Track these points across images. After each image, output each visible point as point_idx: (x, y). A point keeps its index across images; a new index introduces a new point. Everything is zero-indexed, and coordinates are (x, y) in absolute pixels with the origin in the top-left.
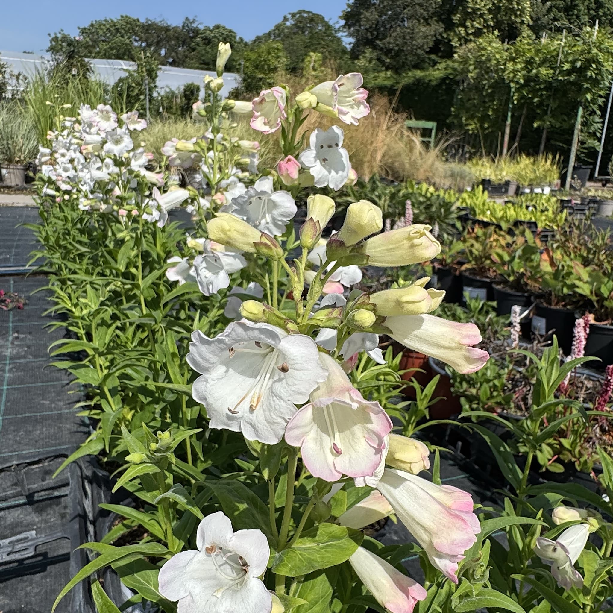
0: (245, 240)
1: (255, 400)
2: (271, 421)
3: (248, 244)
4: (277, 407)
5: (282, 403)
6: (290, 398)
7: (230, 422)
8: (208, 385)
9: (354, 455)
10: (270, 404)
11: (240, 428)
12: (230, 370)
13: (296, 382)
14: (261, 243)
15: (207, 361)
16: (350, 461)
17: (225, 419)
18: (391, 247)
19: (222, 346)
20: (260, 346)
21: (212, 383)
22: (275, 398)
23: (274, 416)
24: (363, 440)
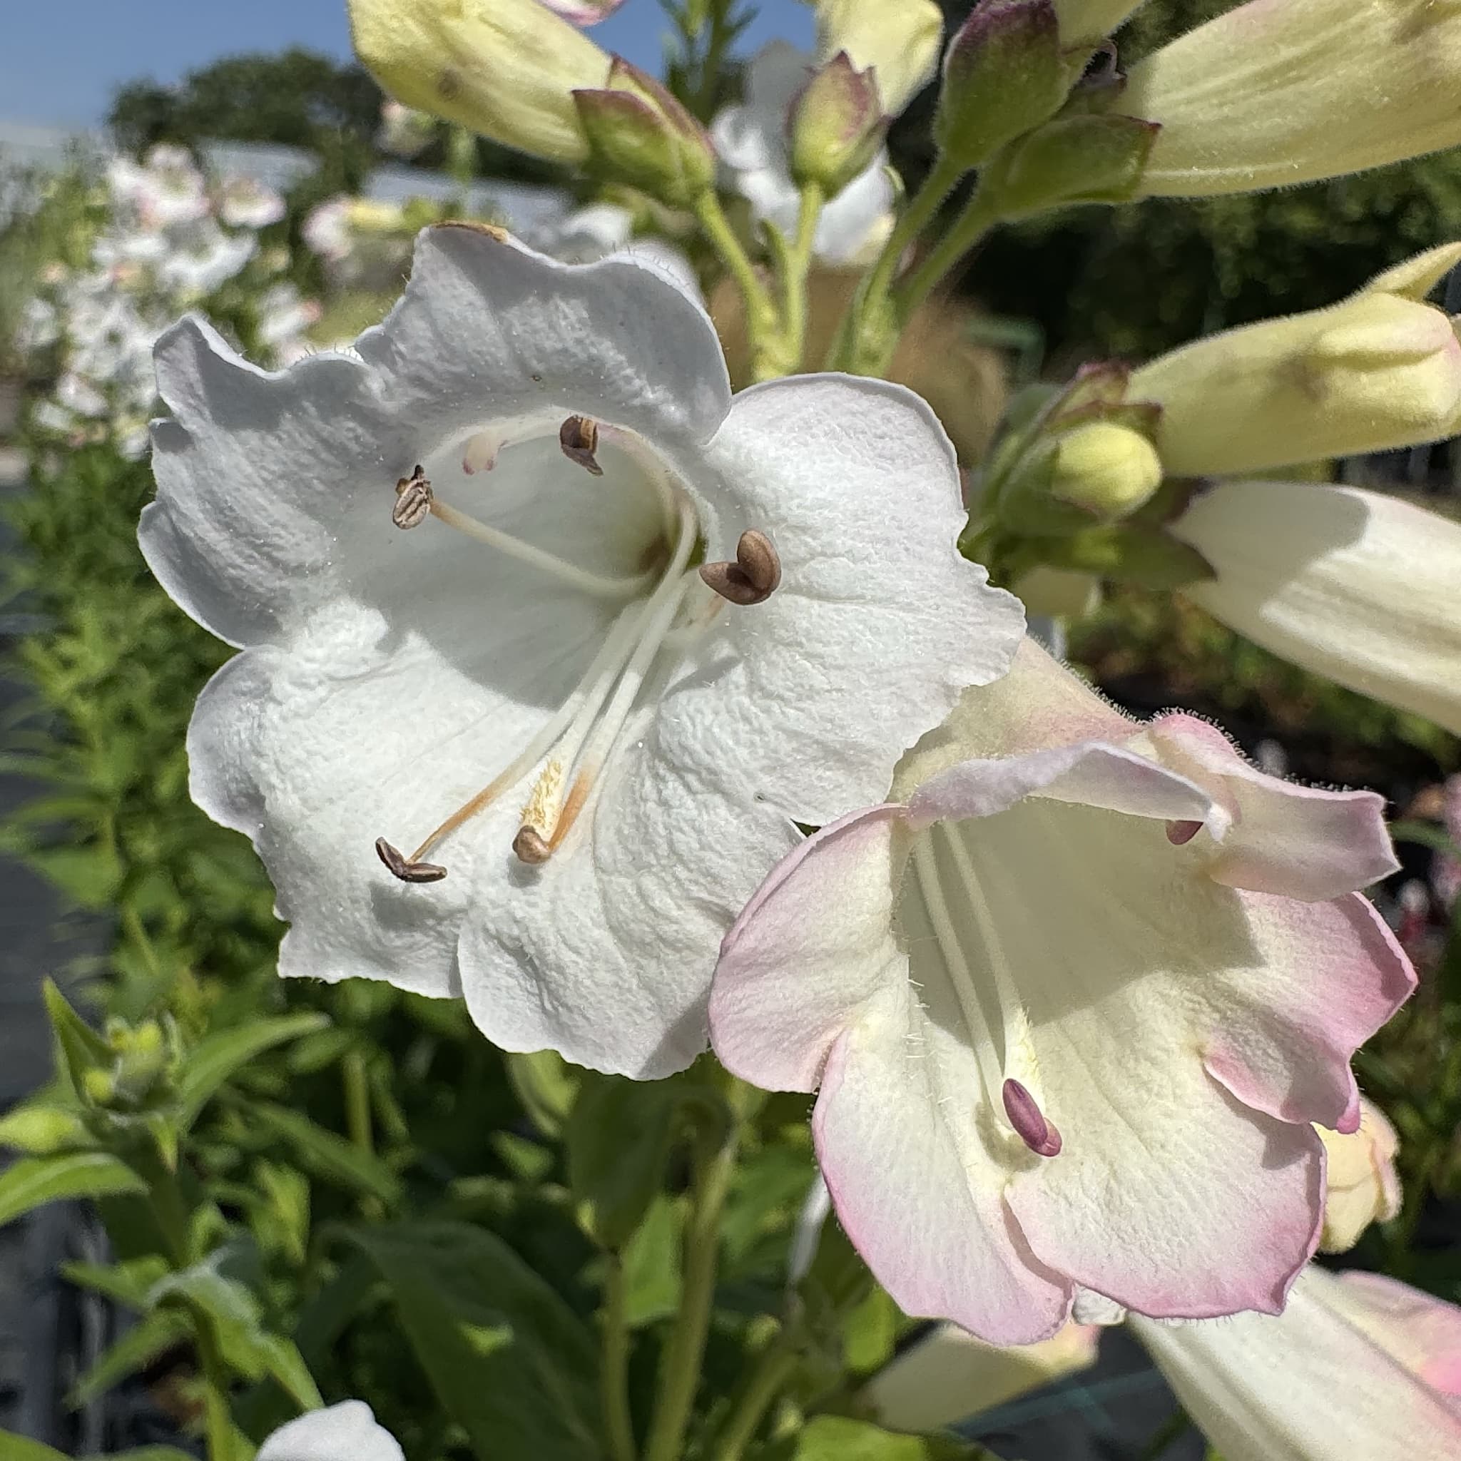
0: (533, 72)
1: (552, 805)
2: (639, 929)
3: (547, 101)
4: (687, 842)
5: (721, 811)
6: (767, 783)
7: (395, 940)
8: (273, 712)
9: (1136, 1165)
10: (642, 823)
11: (455, 981)
12: (414, 640)
13: (819, 679)
14: (612, 98)
15: (262, 548)
16: (1110, 1203)
17: (363, 916)
18: (1287, 53)
19: (347, 429)
20: (588, 461)
21: (299, 698)
22: (673, 787)
23: (663, 901)
24: (1188, 1074)
